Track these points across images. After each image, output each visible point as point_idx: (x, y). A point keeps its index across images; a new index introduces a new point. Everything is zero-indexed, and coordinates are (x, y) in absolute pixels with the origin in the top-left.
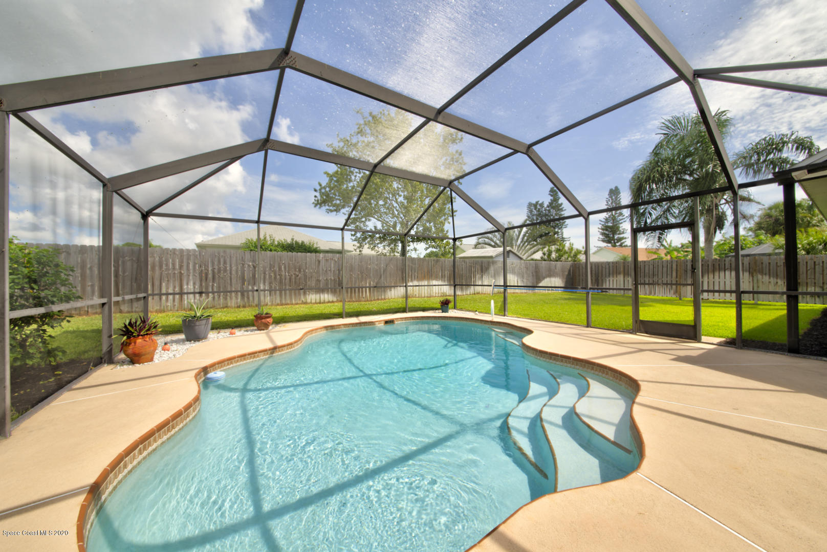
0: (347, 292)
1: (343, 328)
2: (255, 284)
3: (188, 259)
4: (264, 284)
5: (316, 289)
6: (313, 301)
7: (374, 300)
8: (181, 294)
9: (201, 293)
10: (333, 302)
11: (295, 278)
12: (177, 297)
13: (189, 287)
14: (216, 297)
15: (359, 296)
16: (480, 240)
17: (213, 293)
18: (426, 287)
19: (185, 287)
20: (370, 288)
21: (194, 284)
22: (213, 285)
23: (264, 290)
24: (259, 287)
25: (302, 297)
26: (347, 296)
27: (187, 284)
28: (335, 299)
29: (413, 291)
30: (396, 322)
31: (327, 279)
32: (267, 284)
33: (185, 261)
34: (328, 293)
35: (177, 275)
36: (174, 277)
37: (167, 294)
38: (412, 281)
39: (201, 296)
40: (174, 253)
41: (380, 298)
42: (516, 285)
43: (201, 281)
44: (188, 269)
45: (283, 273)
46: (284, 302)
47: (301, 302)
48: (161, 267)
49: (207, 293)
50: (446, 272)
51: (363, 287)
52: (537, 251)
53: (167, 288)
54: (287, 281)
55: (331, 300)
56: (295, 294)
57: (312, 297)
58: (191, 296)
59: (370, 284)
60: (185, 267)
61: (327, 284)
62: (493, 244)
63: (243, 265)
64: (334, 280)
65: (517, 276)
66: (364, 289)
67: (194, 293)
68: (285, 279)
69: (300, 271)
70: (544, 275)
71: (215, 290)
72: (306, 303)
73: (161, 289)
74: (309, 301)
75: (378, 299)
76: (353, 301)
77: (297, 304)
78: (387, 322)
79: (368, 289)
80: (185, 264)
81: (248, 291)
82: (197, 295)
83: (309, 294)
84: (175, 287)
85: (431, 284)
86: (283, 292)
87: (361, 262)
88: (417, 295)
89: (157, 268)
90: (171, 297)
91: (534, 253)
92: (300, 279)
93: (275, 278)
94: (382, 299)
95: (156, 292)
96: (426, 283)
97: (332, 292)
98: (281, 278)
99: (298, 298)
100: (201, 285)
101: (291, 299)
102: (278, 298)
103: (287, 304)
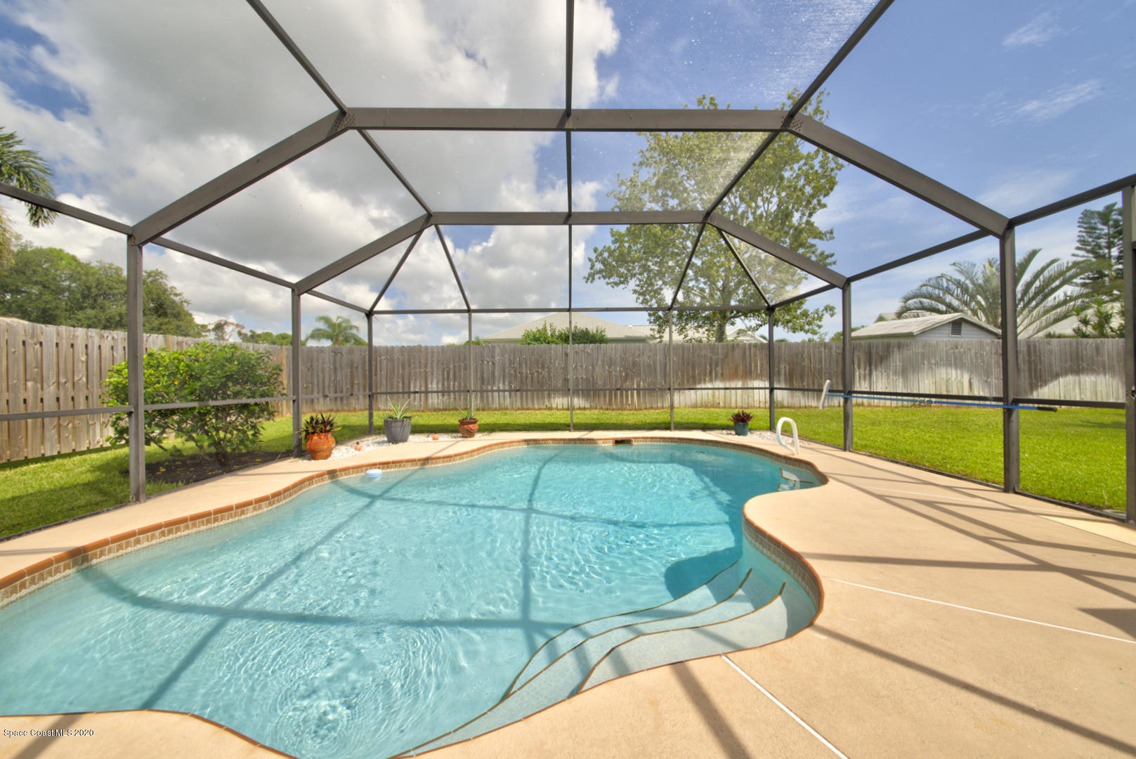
0: (605, 396)
1: (551, 444)
2: (494, 383)
3: (432, 356)
4: (504, 384)
5: (562, 390)
6: (560, 407)
7: (646, 409)
8: (427, 392)
9: (443, 392)
10: (585, 409)
11: (538, 377)
12: (423, 395)
13: (433, 386)
14: (457, 397)
15: (622, 402)
16: (911, 302)
17: (454, 392)
18: (739, 391)
19: (430, 386)
20: (638, 390)
21: (438, 383)
22: (454, 385)
23: (504, 391)
24: (499, 387)
25: (546, 401)
26: (605, 401)
27: (432, 383)
28: (587, 405)
29: (713, 396)
30: (635, 443)
31: (577, 378)
32: (507, 383)
33: (429, 358)
34: (578, 396)
35: (423, 375)
36: (420, 376)
37: (416, 392)
38: (711, 380)
39: (443, 396)
40: (420, 351)
41: (655, 406)
42: (966, 393)
43: (443, 379)
44: (432, 368)
45: (524, 371)
46: (525, 406)
47: (545, 407)
48: (410, 365)
49: (449, 392)
50: (782, 366)
51: (628, 390)
52: (1065, 316)
53: (415, 387)
54: (529, 379)
55: (582, 406)
56: (538, 398)
57: (559, 401)
58: (435, 395)
59: (638, 385)
60: (429, 365)
61: (577, 385)
62: (943, 308)
63: (482, 361)
64: (587, 378)
65: (971, 373)
66: (629, 392)
67: (437, 392)
68: (526, 379)
69: (543, 368)
70: (1056, 369)
71: (456, 389)
72: (550, 409)
73: (409, 388)
74: (554, 406)
75: (652, 408)
76: (613, 410)
77: (540, 409)
78: (618, 442)
79: (635, 392)
80: (429, 362)
81: (487, 391)
82: (440, 394)
83: (554, 398)
84: (421, 386)
85: (750, 386)
86: (524, 393)
87: (625, 354)
88: (722, 404)
89: (407, 367)
90: (417, 395)
91: (1056, 320)
92: (543, 377)
93: (516, 376)
94: (657, 408)
95: (406, 390)
96: (740, 384)
97: (583, 394)
98: (521, 376)
99: (541, 401)
100: (443, 384)
101: (533, 402)
102: (519, 400)
103: (528, 409)
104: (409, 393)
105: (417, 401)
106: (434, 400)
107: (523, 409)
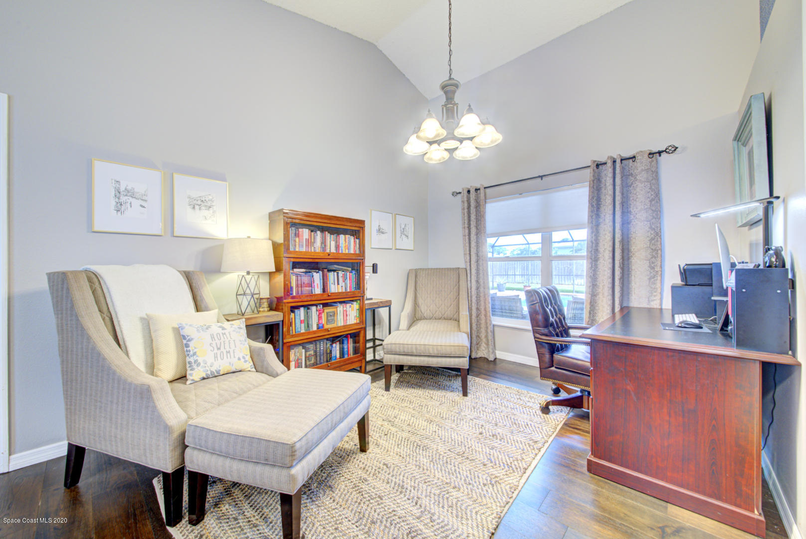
8: (515, 275)
11: (568, 269)
39: (522, 277)
45: (560, 267)
46: (560, 283)
77: (568, 285)
98: (559, 269)
99: (569, 281)
100: (522, 272)
101: (565, 281)
102: (557, 280)
103: (562, 284)
104: (508, 275)
105: (511, 279)
106: (518, 278)
107: (560, 284)
